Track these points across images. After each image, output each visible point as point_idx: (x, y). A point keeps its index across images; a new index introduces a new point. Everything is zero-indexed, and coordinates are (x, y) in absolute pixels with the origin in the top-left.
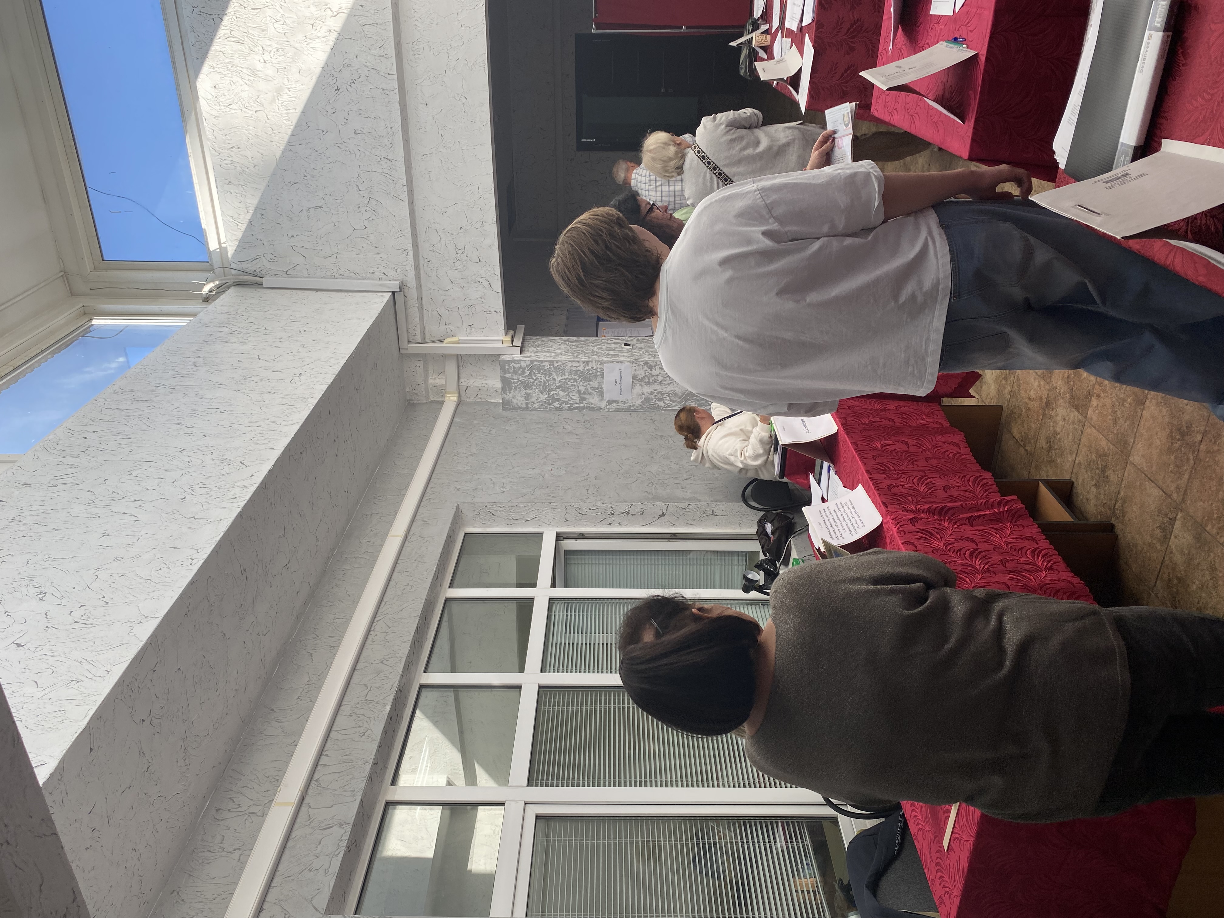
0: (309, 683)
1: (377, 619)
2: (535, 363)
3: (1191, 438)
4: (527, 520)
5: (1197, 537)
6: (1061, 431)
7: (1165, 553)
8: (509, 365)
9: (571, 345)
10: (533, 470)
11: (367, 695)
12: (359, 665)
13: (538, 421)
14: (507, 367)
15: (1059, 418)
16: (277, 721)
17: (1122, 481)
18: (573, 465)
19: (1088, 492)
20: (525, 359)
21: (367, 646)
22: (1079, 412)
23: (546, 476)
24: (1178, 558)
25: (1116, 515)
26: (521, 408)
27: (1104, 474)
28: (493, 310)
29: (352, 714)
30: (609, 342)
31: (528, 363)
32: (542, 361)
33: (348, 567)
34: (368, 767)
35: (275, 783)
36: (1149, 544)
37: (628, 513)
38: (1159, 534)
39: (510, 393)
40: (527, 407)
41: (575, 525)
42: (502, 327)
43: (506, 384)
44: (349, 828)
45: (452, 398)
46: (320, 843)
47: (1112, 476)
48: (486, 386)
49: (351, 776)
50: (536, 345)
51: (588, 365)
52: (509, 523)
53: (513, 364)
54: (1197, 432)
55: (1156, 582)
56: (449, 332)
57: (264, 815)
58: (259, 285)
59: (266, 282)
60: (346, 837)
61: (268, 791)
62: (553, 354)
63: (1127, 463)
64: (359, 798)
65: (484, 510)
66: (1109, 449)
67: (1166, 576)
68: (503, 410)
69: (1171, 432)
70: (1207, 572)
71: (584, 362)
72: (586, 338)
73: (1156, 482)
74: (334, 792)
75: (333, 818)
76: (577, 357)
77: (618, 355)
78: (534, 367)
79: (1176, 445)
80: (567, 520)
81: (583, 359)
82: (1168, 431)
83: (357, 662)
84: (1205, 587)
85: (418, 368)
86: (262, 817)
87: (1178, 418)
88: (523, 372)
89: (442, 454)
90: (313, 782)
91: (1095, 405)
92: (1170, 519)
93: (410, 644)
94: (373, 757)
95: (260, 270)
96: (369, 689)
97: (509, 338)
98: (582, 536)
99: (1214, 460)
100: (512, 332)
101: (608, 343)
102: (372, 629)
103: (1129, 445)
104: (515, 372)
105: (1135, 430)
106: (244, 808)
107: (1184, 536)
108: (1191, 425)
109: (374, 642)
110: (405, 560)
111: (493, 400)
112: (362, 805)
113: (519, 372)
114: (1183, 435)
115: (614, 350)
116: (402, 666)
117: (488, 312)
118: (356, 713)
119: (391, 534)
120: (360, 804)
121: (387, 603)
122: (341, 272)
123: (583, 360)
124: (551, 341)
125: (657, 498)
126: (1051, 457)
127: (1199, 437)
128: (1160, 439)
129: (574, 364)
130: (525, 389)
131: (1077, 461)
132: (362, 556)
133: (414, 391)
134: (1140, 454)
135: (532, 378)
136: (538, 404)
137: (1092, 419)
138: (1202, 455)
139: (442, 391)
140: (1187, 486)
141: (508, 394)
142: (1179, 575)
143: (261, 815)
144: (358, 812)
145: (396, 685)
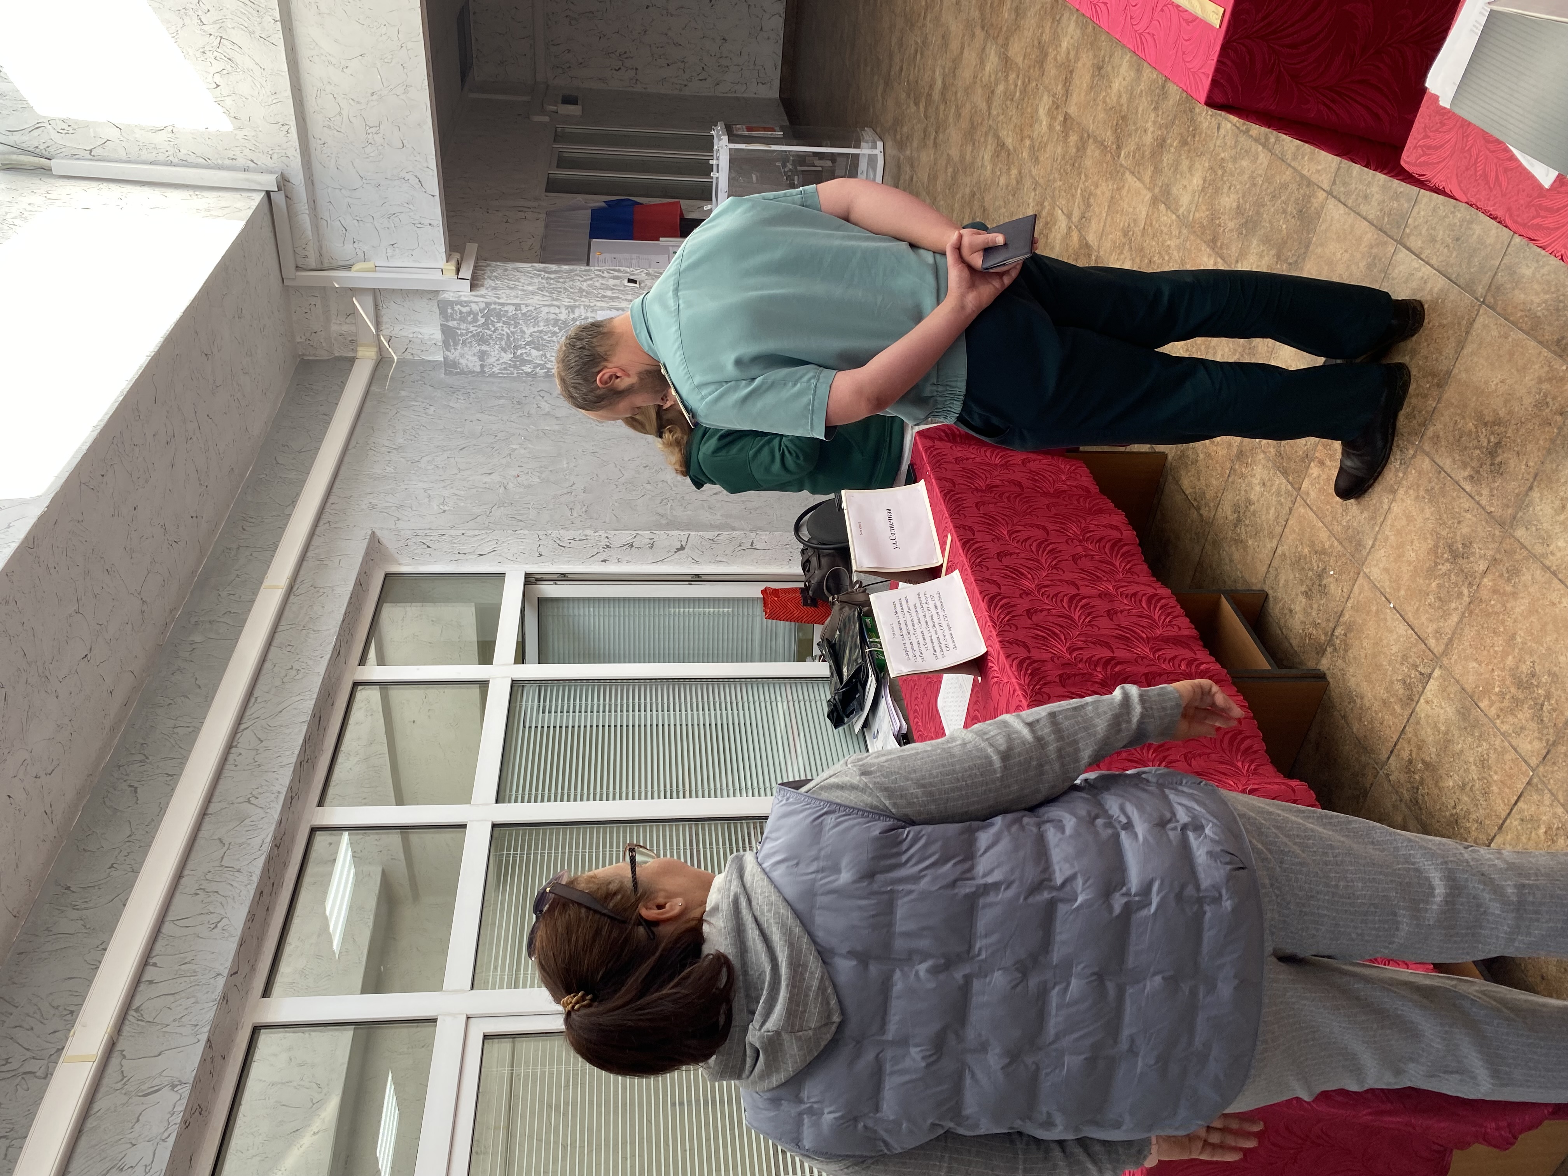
0: (129, 839)
1: (242, 727)
2: (493, 306)
3: (1468, 563)
4: (481, 555)
5: (1464, 714)
6: (1258, 501)
7: (1408, 721)
8: (453, 309)
9: (548, 278)
10: (491, 476)
11: (222, 858)
12: (212, 805)
13: (498, 395)
14: (449, 311)
15: (1256, 481)
16: (74, 907)
17: (1349, 597)
18: (550, 469)
19: (1293, 600)
20: (477, 299)
21: (226, 773)
22: (1287, 478)
23: (510, 486)
24: (1428, 735)
25: (1334, 645)
26: (474, 372)
27: (1321, 580)
28: (427, 222)
29: (198, 892)
30: (606, 274)
31: (483, 305)
32: (503, 304)
33: (198, 638)
34: (221, 982)
35: (69, 1017)
36: (1384, 702)
37: (632, 546)
38: (1401, 692)
39: (455, 349)
40: (482, 371)
41: (553, 562)
42: (441, 248)
43: (450, 336)
44: (186, 1091)
45: (367, 354)
46: (138, 1120)
47: (1333, 587)
48: (420, 336)
49: (193, 1000)
50: (495, 277)
51: (573, 312)
52: (453, 559)
53: (459, 306)
54: (1480, 557)
55: (1389, 758)
56: (361, 254)
57: (47, 1076)
58: (45, 172)
59: (55, 165)
60: (180, 1108)
61: (55, 1032)
62: (520, 293)
63: (1359, 574)
64: (204, 1038)
65: (414, 540)
66: (1332, 546)
67: (1405, 754)
68: (446, 374)
69: (1436, 546)
70: (1473, 767)
71: (567, 307)
72: (571, 267)
73: (1403, 613)
74: (164, 1030)
75: (161, 1075)
76: (557, 300)
77: (618, 297)
78: (490, 313)
79: (1445, 568)
80: (541, 555)
81: (567, 302)
82: (1431, 543)
83: (209, 802)
84: (1468, 788)
85: (312, 307)
86: (45, 1078)
87: (1450, 528)
88: (475, 320)
89: (350, 447)
90: (132, 1013)
91: (1315, 475)
92: (1421, 674)
93: (292, 769)
94: (228, 964)
95: (45, 146)
96: (226, 847)
97: (452, 266)
98: (564, 578)
99: (1504, 605)
100: (457, 256)
101: (604, 277)
102: (235, 744)
103: (1365, 548)
104: (463, 319)
105: (1377, 529)
106: (14, 1065)
107: (1441, 705)
108: (1471, 543)
109: (236, 766)
110: (289, 627)
111: (430, 358)
112: (210, 1047)
113: (469, 319)
114: (1455, 556)
115: (612, 289)
116: (279, 807)
117: (419, 226)
118: (204, 890)
119: (266, 583)
120: (205, 1047)
121: (259, 700)
122: (181, 156)
123: (566, 304)
124: (517, 269)
125: (673, 525)
126: (1239, 535)
127: (1482, 566)
128: (1416, 551)
129: (552, 310)
130: (479, 345)
131: (1279, 551)
132: (222, 620)
133: (308, 342)
134: (1381, 565)
135: (489, 329)
136: (499, 367)
137: (1308, 494)
138: (1484, 594)
139: (352, 341)
140: (1454, 633)
141: (453, 351)
142: (1427, 759)
143: (43, 1076)
144: (203, 1060)
145: (269, 839)
